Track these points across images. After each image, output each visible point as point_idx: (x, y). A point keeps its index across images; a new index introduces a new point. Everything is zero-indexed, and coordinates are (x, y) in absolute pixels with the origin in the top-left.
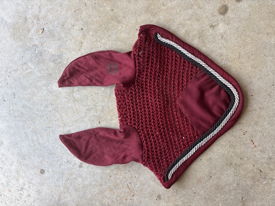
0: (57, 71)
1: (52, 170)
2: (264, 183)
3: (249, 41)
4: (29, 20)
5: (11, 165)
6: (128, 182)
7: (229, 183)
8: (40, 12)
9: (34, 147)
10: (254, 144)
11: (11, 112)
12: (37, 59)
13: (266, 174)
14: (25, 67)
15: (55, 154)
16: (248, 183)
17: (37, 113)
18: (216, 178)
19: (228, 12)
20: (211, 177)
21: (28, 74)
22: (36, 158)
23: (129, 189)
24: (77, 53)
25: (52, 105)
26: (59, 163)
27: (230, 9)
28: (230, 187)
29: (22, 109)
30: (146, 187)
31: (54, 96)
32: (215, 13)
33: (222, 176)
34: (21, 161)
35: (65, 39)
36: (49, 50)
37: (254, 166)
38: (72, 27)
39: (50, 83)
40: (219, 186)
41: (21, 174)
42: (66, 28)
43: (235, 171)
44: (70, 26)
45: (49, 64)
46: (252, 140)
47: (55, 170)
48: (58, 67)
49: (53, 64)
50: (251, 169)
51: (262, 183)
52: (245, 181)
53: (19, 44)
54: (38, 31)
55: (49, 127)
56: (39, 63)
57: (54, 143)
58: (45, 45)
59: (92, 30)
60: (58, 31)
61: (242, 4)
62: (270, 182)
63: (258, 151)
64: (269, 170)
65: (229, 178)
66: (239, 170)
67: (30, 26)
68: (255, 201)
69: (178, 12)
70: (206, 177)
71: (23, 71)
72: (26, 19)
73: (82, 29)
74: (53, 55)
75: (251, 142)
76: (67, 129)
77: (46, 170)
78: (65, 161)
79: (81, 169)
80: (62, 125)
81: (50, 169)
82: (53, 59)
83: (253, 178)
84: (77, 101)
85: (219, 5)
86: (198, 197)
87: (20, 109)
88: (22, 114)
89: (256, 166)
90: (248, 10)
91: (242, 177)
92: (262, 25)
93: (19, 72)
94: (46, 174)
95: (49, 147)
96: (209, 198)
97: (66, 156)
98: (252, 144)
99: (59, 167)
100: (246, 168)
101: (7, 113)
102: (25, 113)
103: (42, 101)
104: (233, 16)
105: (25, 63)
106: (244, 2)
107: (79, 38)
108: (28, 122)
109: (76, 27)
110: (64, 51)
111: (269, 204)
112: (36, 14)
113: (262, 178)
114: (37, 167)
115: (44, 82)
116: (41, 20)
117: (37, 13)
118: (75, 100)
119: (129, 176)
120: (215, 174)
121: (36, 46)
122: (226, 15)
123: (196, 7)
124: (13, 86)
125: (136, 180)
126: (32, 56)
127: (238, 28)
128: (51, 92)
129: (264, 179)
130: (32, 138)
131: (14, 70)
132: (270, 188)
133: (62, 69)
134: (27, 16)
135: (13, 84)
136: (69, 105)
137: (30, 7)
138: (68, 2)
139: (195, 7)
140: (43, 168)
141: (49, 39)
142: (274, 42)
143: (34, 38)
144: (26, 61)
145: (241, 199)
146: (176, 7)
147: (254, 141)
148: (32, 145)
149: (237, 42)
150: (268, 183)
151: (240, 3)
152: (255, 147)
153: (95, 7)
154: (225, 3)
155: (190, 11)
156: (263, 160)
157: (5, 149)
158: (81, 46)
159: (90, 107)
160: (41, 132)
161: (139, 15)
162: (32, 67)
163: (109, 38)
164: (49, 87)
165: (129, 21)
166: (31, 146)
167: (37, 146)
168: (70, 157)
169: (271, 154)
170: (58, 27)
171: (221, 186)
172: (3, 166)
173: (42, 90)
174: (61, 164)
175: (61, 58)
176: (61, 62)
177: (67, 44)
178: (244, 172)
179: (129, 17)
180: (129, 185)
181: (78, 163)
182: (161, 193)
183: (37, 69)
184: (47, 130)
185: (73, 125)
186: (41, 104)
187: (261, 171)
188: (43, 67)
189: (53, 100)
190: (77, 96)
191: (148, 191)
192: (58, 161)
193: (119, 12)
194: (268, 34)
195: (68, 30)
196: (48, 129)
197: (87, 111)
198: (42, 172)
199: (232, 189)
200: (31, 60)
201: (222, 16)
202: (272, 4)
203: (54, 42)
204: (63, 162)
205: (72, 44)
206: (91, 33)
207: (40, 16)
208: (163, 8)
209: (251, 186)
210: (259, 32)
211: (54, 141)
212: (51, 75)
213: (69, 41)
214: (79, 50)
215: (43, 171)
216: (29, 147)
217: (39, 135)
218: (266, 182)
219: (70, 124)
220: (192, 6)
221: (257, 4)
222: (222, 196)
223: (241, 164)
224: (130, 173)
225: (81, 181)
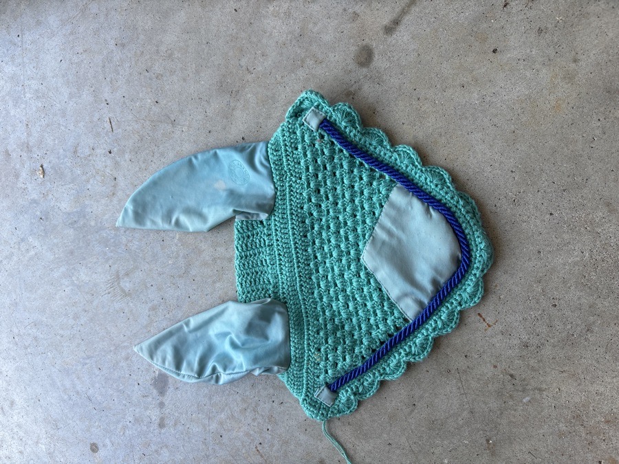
0: (81, 244)
1: (111, 441)
2: (524, 400)
3: (428, 108)
4: (14, 155)
5: (37, 442)
6: (257, 442)
7: (452, 412)
8: (29, 135)
9: (70, 402)
10: (484, 320)
11: (16, 339)
12: (42, 228)
13: (524, 380)
14: (23, 246)
15: (111, 409)
16: (491, 405)
17: (61, 332)
18: (425, 405)
19: (375, 59)
20: (415, 405)
21: (31, 259)
22: (78, 422)
23: (262, 456)
24: (111, 201)
25: (86, 311)
26: (120, 426)
27: (376, 52)
28: (457, 419)
29: (35, 331)
30: (292, 447)
31: (87, 293)
32: (350, 67)
33: (436, 401)
34: (52, 432)
35: (84, 178)
36: (58, 204)
37: (495, 367)
38: (92, 151)
39: (74, 268)
40: (435, 423)
41: (57, 459)
42: (82, 156)
43: (460, 384)
44: (87, 151)
45: (65, 232)
46: (479, 314)
47: (117, 441)
48: (81, 236)
49: (72, 230)
50: (490, 374)
51: (522, 401)
52: (484, 402)
53: (4, 204)
54: (33, 172)
55: (89, 357)
56: (46, 233)
57: (104, 387)
58: (50, 196)
59: (128, 151)
60: (68, 165)
61: (398, 35)
62: (538, 396)
63: (498, 334)
64: (529, 372)
65: (451, 401)
66: (468, 381)
67: (18, 166)
68: (515, 442)
69: (279, 78)
70: (404, 407)
71: (22, 255)
72: (7, 154)
73: (110, 152)
74: (69, 214)
75: (479, 317)
76: (123, 354)
77: (100, 445)
78: (131, 419)
79: (163, 431)
80: (112, 348)
81: (107, 441)
82: (70, 221)
83: (499, 394)
84: (130, 295)
85: (353, 49)
86: (398, 452)
87: (30, 331)
88: (36, 338)
89: (499, 367)
90: (412, 47)
91: (477, 395)
92: (446, 71)
93: (15, 258)
94: (102, 453)
95: (96, 398)
96: (420, 451)
97: (131, 409)
98: (482, 321)
99: (122, 433)
100: (481, 375)
101: (9, 342)
102: (42, 336)
103: (67, 307)
104: (386, 64)
105: (23, 240)
106: (400, 31)
107: (108, 170)
108: (49, 354)
109: (98, 151)
110: (86, 203)
111: (545, 445)
112: (22, 141)
113: (518, 390)
114: (83, 440)
115: (63, 269)
116: (35, 149)
117: (24, 137)
118: (126, 294)
119: (256, 429)
120: (421, 397)
121: (34, 201)
122: (372, 66)
123: (311, 62)
124: (10, 288)
125: (270, 437)
126: (31, 223)
127: (400, 87)
128: (80, 287)
129: (524, 391)
130: (62, 385)
131: (6, 257)
132: (539, 409)
133: (89, 237)
134: (9, 148)
135: (10, 283)
136: (117, 306)
137: (9, 128)
138: (75, 105)
139: (309, 62)
140: (95, 442)
141: (56, 184)
142: (477, 100)
143: (30, 188)
144: (23, 235)
145: (485, 442)
146: (273, 71)
147: (483, 315)
148: (66, 397)
149: (405, 116)
150: (532, 399)
151: (395, 36)
152: (489, 326)
153: (124, 103)
154: (364, 43)
155: (301, 73)
156: (510, 352)
157: (19, 413)
158: (114, 186)
159: (155, 302)
160: (76, 369)
161: (208, 102)
162: (36, 243)
163: (162, 159)
164: (74, 278)
165: (192, 117)
166: (64, 401)
167: (74, 398)
168: (137, 410)
169: (525, 337)
170: (66, 157)
171: (439, 422)
172: (22, 449)
173: (61, 285)
174: (125, 428)
175: (84, 216)
176: (85, 224)
177: (89, 187)
178: (479, 383)
179: (190, 110)
180: (258, 448)
181: (155, 420)
182: (323, 456)
183: (45, 247)
184: (86, 364)
185: (131, 343)
186: (66, 315)
187: (512, 376)
188: (55, 241)
189: (86, 302)
190: (127, 285)
191: (298, 455)
192: (118, 422)
193: (170, 104)
194: (463, 87)
195: (86, 158)
196: (88, 361)
197: (151, 313)
198: (94, 448)
199: (461, 423)
200: (32, 231)
201: (365, 70)
202: (458, 22)
203: (65, 187)
204: (128, 423)
205: (97, 184)
206: (127, 156)
207: (30, 144)
208: (249, 77)
209: (499, 412)
210: (444, 87)
211: (103, 383)
212: (72, 253)
213: (91, 181)
214: (114, 194)
215: (96, 447)
216: (62, 403)
217: (74, 376)
218: (528, 398)
219: (126, 344)
220: (303, 61)
221: (428, 30)
222: (445, 442)
223: (468, 367)
224: (255, 424)
225: (167, 454)
